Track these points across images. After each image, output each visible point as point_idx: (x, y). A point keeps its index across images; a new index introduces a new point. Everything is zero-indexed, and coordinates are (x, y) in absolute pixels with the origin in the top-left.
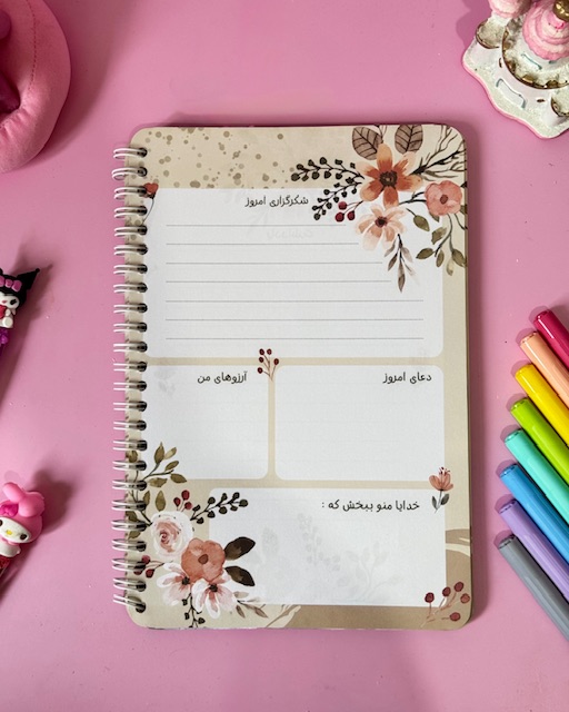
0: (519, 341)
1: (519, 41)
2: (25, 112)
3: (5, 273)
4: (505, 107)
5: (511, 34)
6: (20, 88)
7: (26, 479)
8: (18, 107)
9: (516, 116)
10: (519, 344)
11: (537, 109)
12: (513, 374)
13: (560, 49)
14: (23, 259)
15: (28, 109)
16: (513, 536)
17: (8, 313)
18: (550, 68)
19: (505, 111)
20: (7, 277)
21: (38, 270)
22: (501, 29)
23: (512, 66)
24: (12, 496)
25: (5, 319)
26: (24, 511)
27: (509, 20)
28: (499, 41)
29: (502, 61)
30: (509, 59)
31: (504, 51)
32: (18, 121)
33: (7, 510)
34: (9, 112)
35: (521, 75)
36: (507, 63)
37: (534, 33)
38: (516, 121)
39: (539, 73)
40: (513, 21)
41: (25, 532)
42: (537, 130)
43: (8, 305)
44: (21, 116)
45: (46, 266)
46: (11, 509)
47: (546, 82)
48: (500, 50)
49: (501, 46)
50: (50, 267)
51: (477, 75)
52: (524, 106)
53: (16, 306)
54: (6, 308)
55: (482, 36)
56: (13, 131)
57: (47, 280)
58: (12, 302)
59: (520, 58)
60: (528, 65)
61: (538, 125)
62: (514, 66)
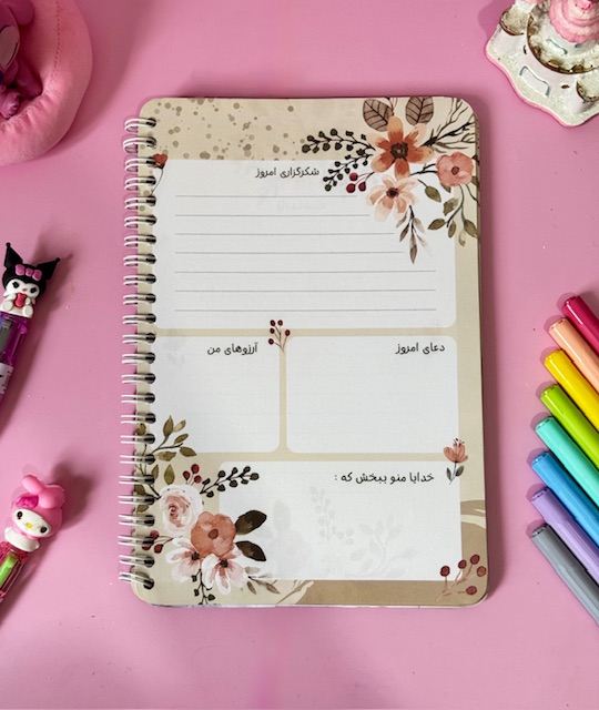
0: (547, 327)
1: (544, 27)
2: (48, 99)
3: (24, 262)
4: (528, 95)
5: (536, 19)
6: (42, 75)
7: (45, 472)
8: (40, 94)
9: (540, 105)
10: (547, 330)
11: (561, 97)
12: (543, 360)
13: (586, 31)
14: (42, 249)
15: (51, 95)
16: (546, 525)
17: (28, 301)
18: (576, 53)
19: (529, 100)
20: (26, 266)
21: (58, 260)
22: (525, 16)
23: (537, 52)
24: (31, 489)
25: (24, 308)
26: (44, 503)
27: (533, 6)
28: (524, 28)
29: (527, 48)
30: (534, 45)
31: (529, 37)
32: (40, 108)
33: (26, 502)
34: (31, 98)
35: (547, 60)
36: (532, 49)
37: (561, 15)
38: (540, 109)
39: (564, 57)
40: (537, 6)
41: (46, 525)
42: (560, 118)
43: (28, 293)
44: (43, 102)
45: (66, 256)
46: (30, 501)
47: (571, 66)
48: (525, 36)
49: (525, 32)
50: (71, 256)
51: (501, 64)
52: (547, 94)
53: (36, 294)
54: (26, 296)
55: (506, 23)
56: (36, 117)
57: (67, 270)
58: (33, 291)
59: (545, 44)
60: (553, 51)
61: (562, 113)
62: (539, 51)
